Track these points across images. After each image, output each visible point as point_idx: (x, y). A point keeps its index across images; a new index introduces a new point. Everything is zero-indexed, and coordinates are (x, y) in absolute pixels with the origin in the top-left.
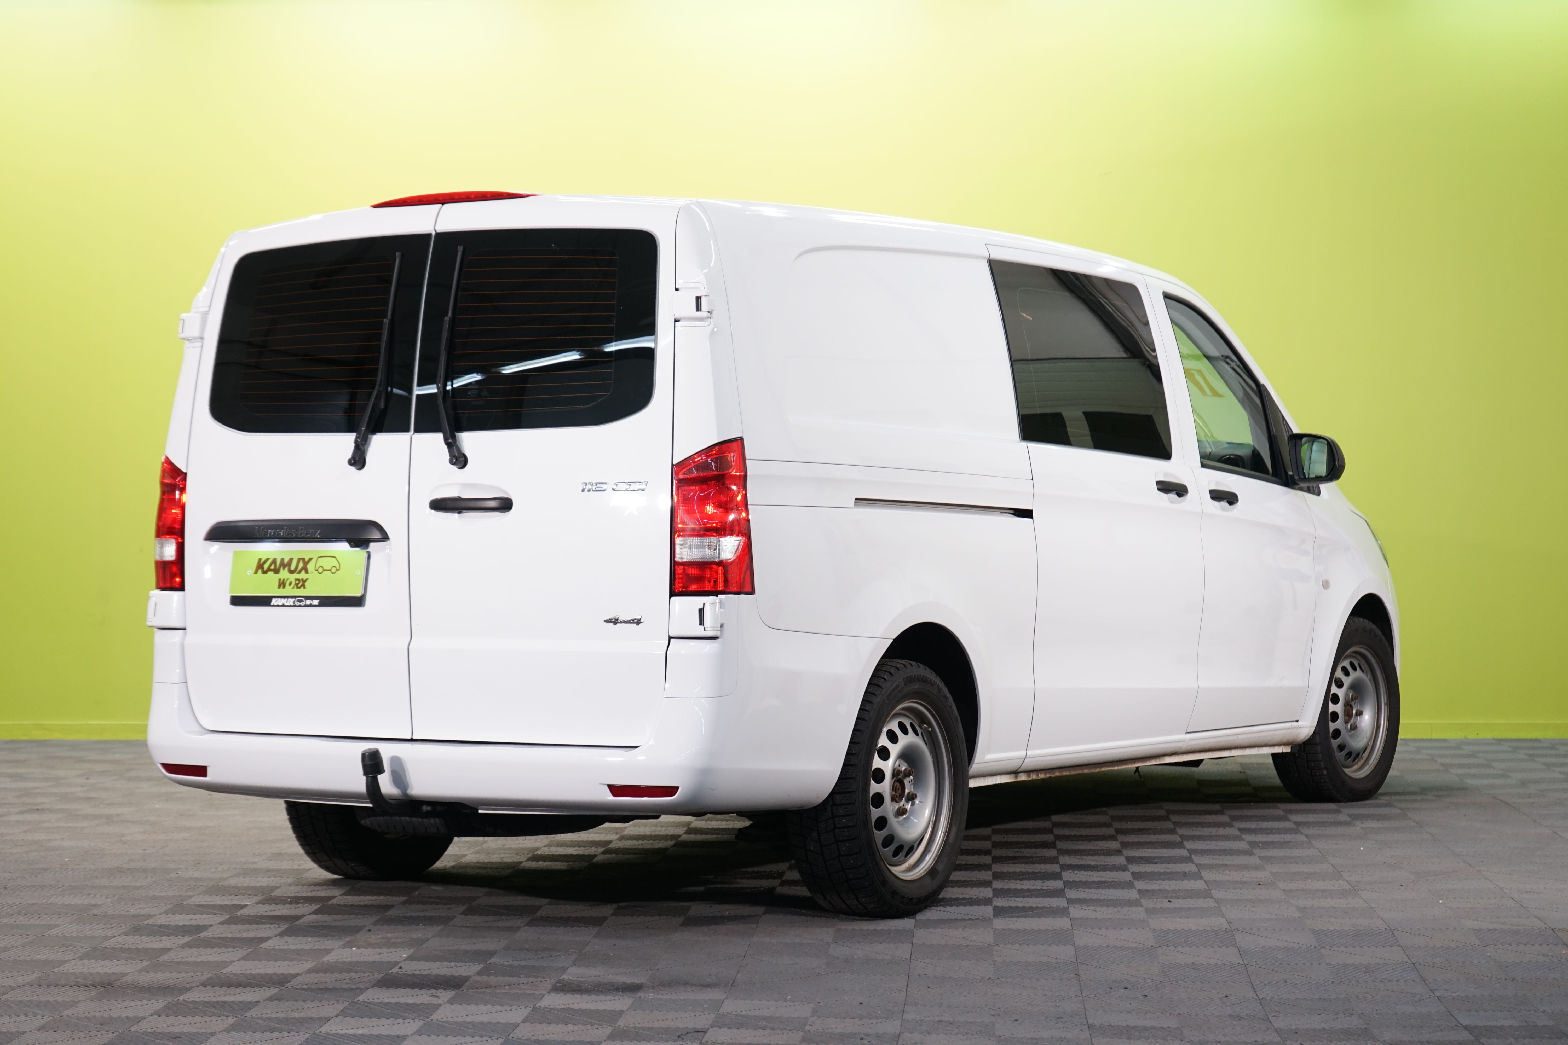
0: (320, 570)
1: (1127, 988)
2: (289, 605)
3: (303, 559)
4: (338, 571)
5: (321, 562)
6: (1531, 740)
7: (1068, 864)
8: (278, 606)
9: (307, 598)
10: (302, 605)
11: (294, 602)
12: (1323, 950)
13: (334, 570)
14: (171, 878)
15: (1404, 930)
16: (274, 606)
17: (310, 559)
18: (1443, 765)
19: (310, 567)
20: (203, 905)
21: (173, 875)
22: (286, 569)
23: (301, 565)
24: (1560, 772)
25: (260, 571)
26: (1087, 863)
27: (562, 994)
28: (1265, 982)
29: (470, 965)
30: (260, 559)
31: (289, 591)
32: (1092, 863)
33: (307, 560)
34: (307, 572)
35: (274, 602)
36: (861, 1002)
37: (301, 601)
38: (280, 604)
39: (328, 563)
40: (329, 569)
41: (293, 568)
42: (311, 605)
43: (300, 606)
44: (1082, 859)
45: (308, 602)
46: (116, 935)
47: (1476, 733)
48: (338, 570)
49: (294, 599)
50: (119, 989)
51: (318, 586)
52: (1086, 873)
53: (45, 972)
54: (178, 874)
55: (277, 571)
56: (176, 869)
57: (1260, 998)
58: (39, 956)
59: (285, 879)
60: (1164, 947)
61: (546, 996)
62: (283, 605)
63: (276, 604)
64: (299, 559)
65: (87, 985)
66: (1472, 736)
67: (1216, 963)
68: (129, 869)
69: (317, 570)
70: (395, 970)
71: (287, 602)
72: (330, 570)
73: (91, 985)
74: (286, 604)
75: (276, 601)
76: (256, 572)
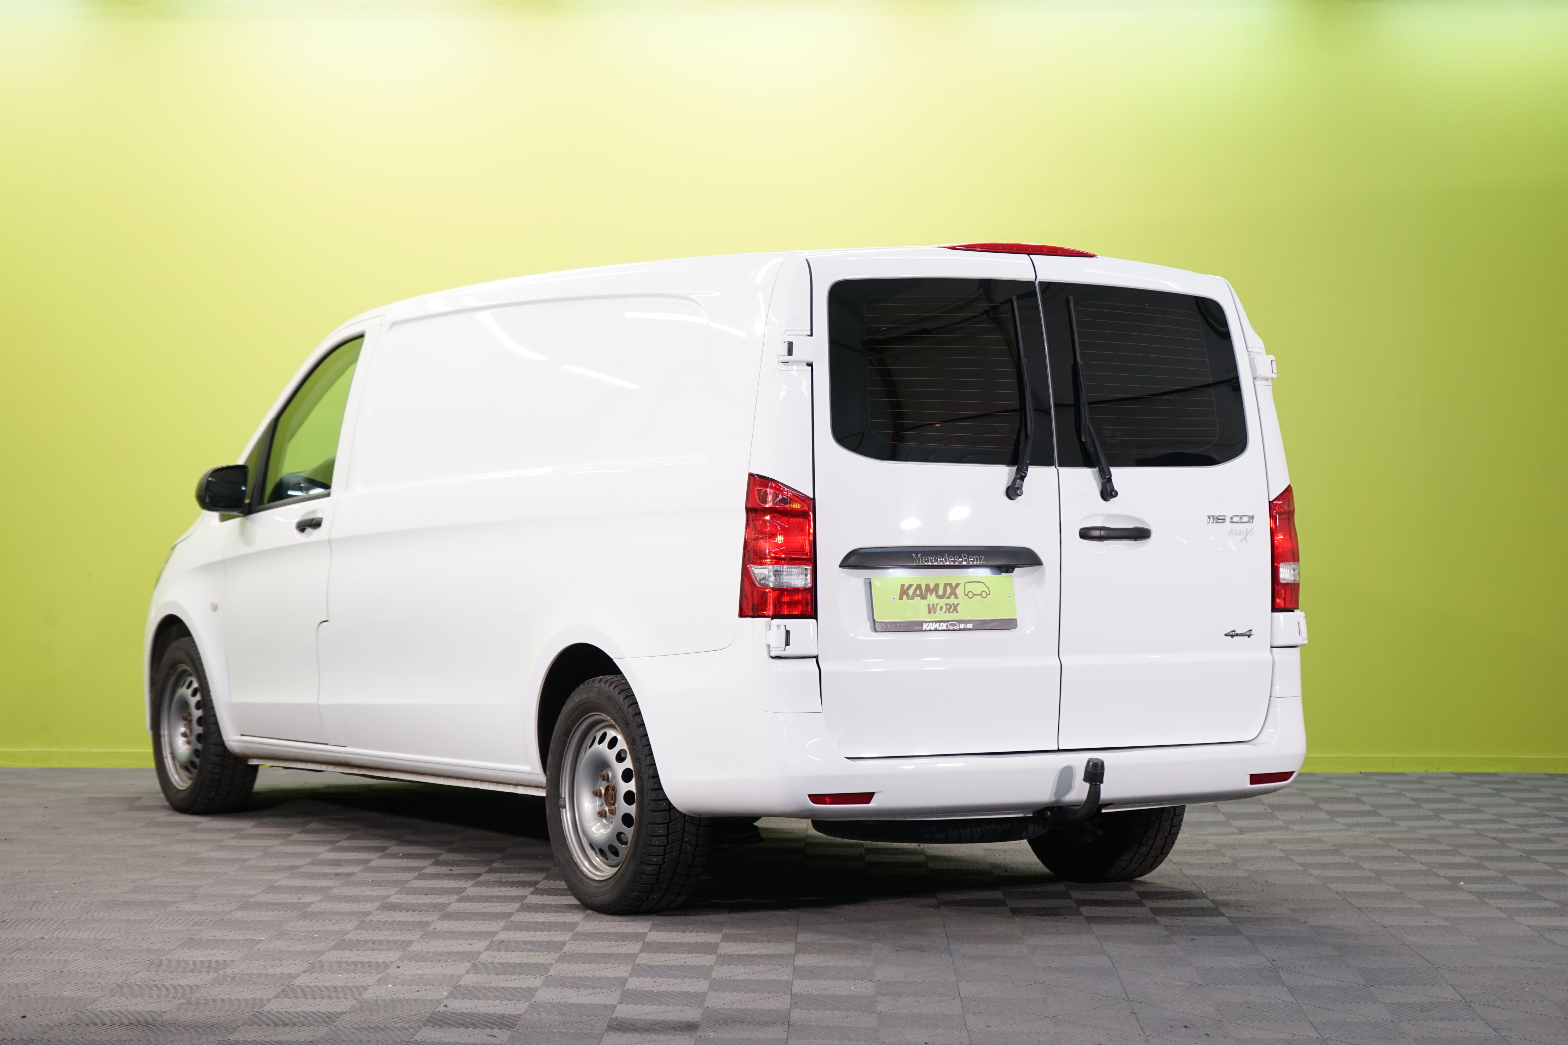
0: (970, 595)
1: (1186, 1027)
2: (942, 629)
3: (950, 585)
4: (988, 596)
5: (969, 587)
6: (1489, 774)
7: (1081, 899)
8: (930, 630)
9: (960, 622)
10: (956, 629)
11: (947, 626)
12: (1372, 989)
13: (984, 595)
14: (172, 911)
15: (1449, 968)
16: (926, 630)
17: (958, 585)
18: (1413, 799)
19: (959, 591)
20: (216, 940)
21: (173, 908)
22: (934, 594)
23: (949, 590)
24: (1532, 807)
25: (905, 597)
26: (1100, 898)
27: (620, 1034)
28: (1325, 1021)
29: (516, 1004)
30: (903, 586)
31: (940, 615)
32: (1106, 898)
33: (954, 585)
34: (956, 597)
35: (925, 627)
36: (926, 1042)
37: (953, 626)
38: (933, 629)
39: (977, 588)
40: (980, 593)
41: (941, 593)
42: (965, 629)
43: (954, 630)
44: (1093, 894)
45: (962, 626)
46: (138, 971)
47: (1437, 767)
48: (989, 594)
49: (946, 624)
50: (162, 1028)
51: (970, 610)
52: (1104, 909)
53: (78, 1010)
54: (177, 907)
55: (923, 597)
56: (174, 902)
57: (1325, 1038)
58: (66, 993)
59: (289, 913)
60: (1212, 985)
61: (605, 1035)
62: (936, 630)
63: (928, 629)
64: (946, 585)
65: (128, 1024)
66: (1433, 770)
67: (1269, 1002)
68: (125, 902)
69: (967, 595)
70: (441, 1009)
71: (939, 627)
72: (981, 595)
73: (133, 1024)
74: (939, 629)
75: (928, 626)
76: (901, 598)
